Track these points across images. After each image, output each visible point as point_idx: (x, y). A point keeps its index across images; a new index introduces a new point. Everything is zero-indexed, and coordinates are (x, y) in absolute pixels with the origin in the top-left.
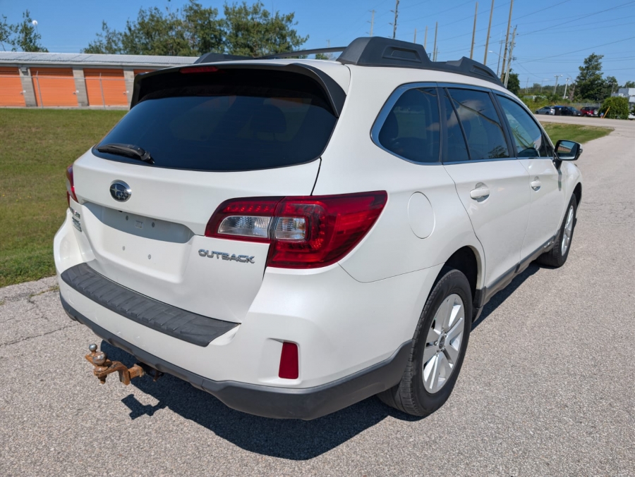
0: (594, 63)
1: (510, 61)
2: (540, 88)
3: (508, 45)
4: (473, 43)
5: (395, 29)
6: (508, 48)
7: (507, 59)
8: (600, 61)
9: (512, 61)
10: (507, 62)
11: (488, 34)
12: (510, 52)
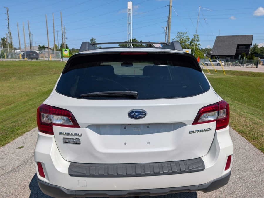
0: (93, 41)
1: (65, 39)
2: (75, 50)
3: (63, 33)
4: (47, 31)
5: (9, 22)
6: (63, 34)
7: (64, 38)
8: (95, 40)
9: (66, 39)
10: (64, 40)
11: (54, 28)
12: (64, 36)
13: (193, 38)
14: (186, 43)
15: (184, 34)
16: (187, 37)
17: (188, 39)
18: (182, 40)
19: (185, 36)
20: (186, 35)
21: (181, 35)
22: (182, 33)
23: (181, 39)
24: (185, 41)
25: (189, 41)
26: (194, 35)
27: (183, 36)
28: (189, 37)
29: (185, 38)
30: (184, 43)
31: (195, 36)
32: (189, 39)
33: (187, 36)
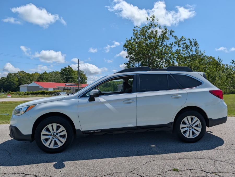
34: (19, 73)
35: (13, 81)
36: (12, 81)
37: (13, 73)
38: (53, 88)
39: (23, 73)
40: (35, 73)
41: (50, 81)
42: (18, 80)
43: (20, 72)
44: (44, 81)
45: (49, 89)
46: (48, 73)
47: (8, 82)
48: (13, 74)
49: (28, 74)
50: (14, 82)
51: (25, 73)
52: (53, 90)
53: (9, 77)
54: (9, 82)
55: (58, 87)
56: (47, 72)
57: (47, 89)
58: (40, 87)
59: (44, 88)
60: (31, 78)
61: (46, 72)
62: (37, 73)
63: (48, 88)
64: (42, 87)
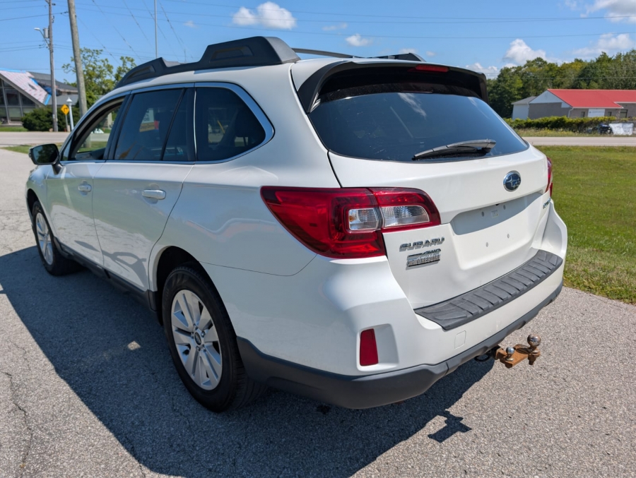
13: (121, 66)
14: (106, 79)
15: (95, 54)
16: (106, 62)
17: (109, 68)
18: (91, 69)
19: (98, 59)
20: (102, 57)
21: (86, 55)
22: (88, 51)
23: (89, 66)
24: (101, 72)
25: (111, 72)
26: (122, 58)
27: (93, 60)
28: (110, 63)
29: (98, 64)
30: (98, 77)
31: (124, 62)
32: (112, 67)
33: (104, 59)
34: (529, 64)
35: (511, 88)
36: (507, 88)
37: (513, 68)
38: (606, 110)
39: (540, 63)
40: (572, 63)
41: (610, 86)
42: (521, 85)
43: (533, 62)
44: (595, 84)
45: (590, 111)
46: (614, 58)
47: (497, 93)
48: (513, 70)
49: (552, 67)
50: (511, 93)
51: (545, 62)
52: (604, 114)
53: (502, 79)
54: (499, 92)
55: (626, 105)
56: (610, 57)
57: (584, 113)
58: (564, 106)
59: (574, 109)
60: (558, 78)
61: (607, 54)
62: (580, 61)
63: (587, 110)
64: (568, 106)
